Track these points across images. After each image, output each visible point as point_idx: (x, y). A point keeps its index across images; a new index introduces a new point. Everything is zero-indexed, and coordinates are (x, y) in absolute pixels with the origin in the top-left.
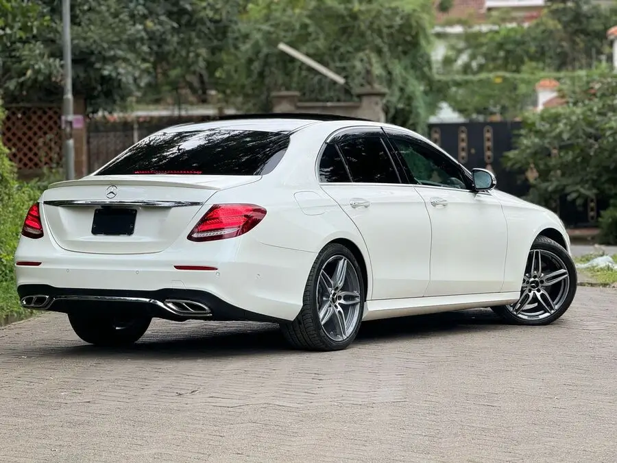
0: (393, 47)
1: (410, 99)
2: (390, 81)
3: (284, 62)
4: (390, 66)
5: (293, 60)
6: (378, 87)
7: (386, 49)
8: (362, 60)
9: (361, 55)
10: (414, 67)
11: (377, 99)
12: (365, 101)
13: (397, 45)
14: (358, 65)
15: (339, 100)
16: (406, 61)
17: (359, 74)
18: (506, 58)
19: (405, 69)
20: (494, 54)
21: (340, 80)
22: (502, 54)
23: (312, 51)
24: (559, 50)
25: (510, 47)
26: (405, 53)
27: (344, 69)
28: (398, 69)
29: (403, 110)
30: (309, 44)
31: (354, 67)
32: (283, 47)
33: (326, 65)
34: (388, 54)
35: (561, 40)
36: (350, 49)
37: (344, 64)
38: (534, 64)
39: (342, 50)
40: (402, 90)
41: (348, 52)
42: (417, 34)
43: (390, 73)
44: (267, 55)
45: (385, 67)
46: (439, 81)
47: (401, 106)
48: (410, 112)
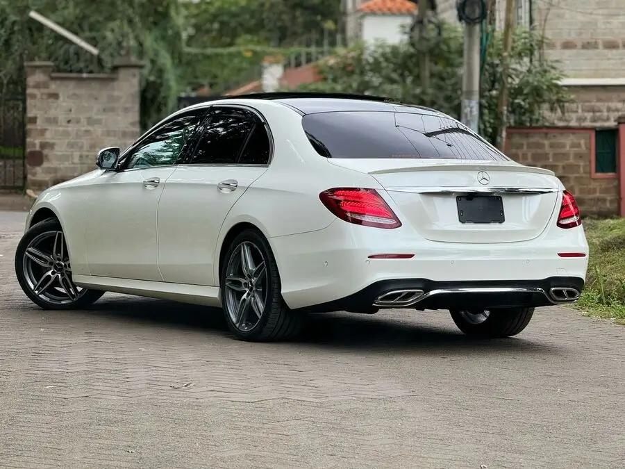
0: (144, 17)
1: (161, 72)
2: (141, 54)
3: (30, 29)
4: (142, 38)
5: (41, 27)
6: (134, 59)
7: (137, 19)
8: (113, 31)
9: (112, 25)
10: (164, 38)
12: (123, 74)
13: (148, 15)
14: (109, 35)
15: (91, 72)
16: (157, 32)
17: (110, 45)
18: (220, 31)
19: (156, 40)
20: (208, 26)
21: (95, 51)
22: (216, 26)
23: (61, 20)
24: (279, 24)
25: (225, 18)
26: (155, 23)
27: (94, 39)
28: (149, 40)
29: (154, 83)
30: (58, 13)
31: (104, 38)
32: (33, 14)
33: (76, 33)
34: (139, 25)
36: (101, 19)
37: (94, 34)
38: (248, 37)
39: (92, 19)
40: (153, 62)
41: (98, 22)
42: (167, 7)
43: (141, 44)
44: (14, 23)
45: (137, 38)
46: (189, 54)
47: (152, 78)
48: (161, 85)
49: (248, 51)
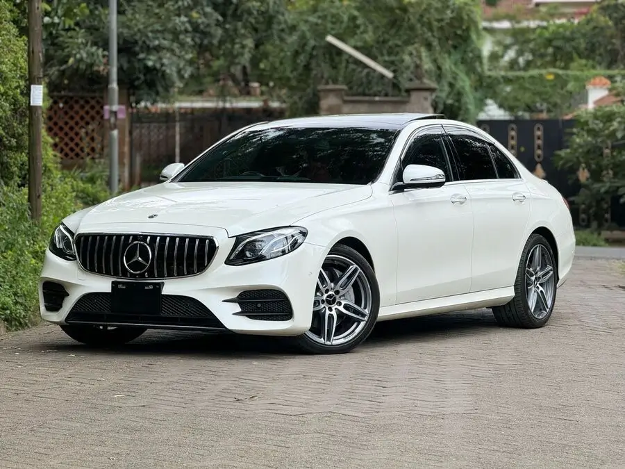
0: (443, 40)
1: (459, 95)
2: (439, 76)
3: (331, 54)
4: (440, 61)
5: (340, 52)
6: (428, 82)
7: (435, 43)
8: (411, 54)
9: (410, 48)
10: (463, 61)
11: (427, 94)
12: (414, 96)
13: (447, 39)
14: (407, 58)
15: (386, 95)
16: (457, 56)
17: (408, 68)
18: (554, 55)
19: (455, 64)
20: (542, 50)
21: (389, 74)
22: (550, 50)
23: (359, 44)
24: (609, 47)
25: (558, 43)
26: (455, 47)
27: (392, 63)
28: (448, 64)
29: (452, 105)
30: (356, 37)
31: (403, 61)
32: (330, 39)
33: (374, 58)
34: (438, 48)
35: (612, 37)
36: (399, 43)
37: (393, 58)
38: (583, 62)
39: (390, 43)
40: (451, 85)
41: (397, 46)
42: (468, 29)
43: (439, 68)
44: (314, 48)
45: (435, 61)
46: (490, 77)
47: (450, 101)
48: (459, 108)
49: (550, 73)
